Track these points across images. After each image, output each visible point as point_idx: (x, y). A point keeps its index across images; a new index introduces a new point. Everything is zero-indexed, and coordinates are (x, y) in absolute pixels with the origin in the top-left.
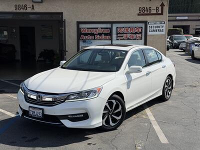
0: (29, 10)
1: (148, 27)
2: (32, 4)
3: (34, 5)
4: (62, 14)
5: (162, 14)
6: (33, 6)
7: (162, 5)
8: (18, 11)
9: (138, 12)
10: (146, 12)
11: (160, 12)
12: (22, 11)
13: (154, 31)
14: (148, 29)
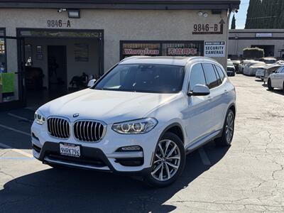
0: (64, 27)
1: (205, 48)
2: (68, 19)
3: (71, 20)
4: (102, 31)
5: (221, 33)
6: (69, 21)
7: (222, 23)
8: (51, 27)
9: (193, 30)
10: (202, 31)
11: (219, 30)
12: (55, 27)
13: (212, 52)
14: (205, 50)
